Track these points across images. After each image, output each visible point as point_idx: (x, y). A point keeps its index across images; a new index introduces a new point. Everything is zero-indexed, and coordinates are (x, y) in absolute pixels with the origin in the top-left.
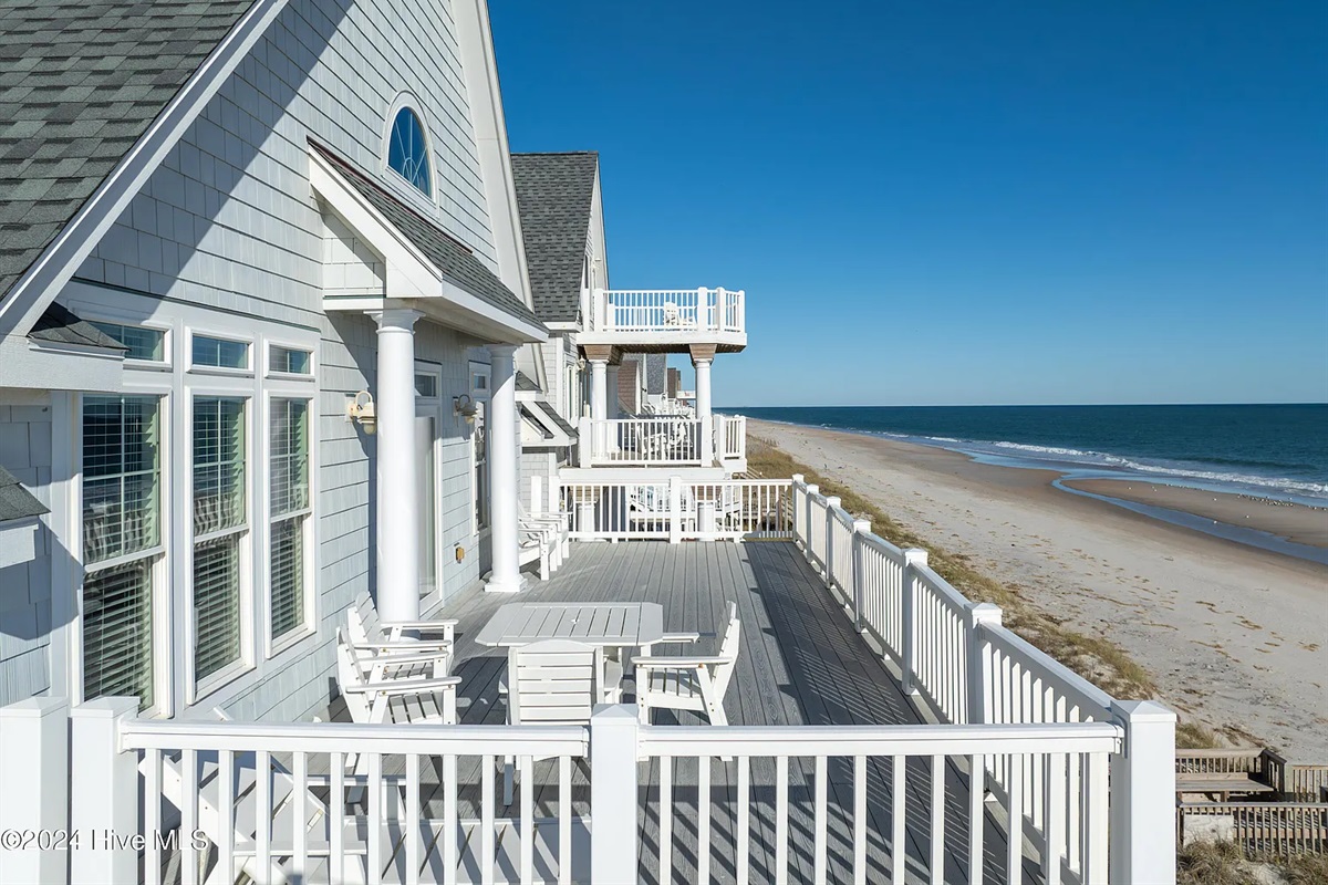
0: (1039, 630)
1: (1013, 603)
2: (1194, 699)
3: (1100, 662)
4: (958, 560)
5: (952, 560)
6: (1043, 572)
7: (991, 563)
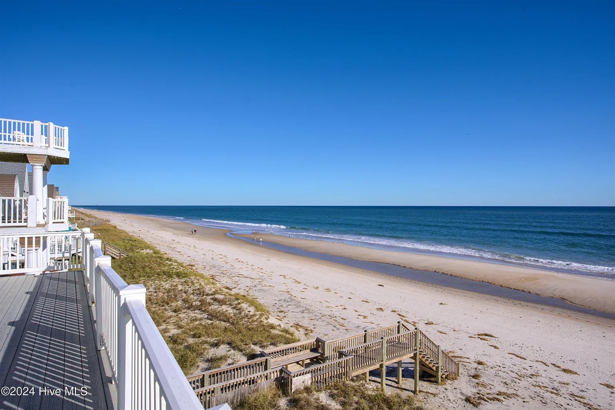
0: (224, 295)
1: (213, 284)
2: (282, 314)
3: (249, 306)
4: (190, 267)
5: (188, 267)
6: (224, 269)
7: (203, 267)
